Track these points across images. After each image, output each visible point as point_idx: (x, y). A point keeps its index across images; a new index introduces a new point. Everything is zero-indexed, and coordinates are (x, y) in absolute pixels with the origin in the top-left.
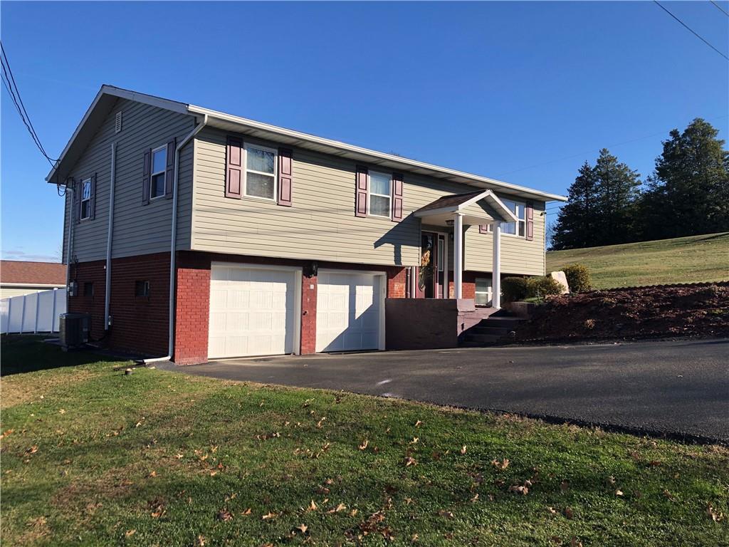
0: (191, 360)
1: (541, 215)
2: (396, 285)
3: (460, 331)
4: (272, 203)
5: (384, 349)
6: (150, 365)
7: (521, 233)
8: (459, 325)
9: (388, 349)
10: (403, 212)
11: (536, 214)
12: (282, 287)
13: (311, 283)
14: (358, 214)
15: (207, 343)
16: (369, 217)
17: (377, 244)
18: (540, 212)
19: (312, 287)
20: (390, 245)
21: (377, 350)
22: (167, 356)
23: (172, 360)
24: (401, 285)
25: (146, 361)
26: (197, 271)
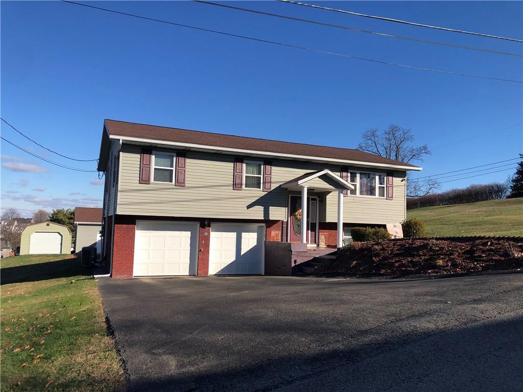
0: (122, 276)
1: (402, 181)
2: (272, 232)
3: (293, 265)
4: (172, 185)
5: (264, 274)
6: (97, 278)
7: (382, 194)
8: (293, 260)
9: (265, 275)
10: (272, 185)
11: (397, 181)
12: (188, 234)
13: (206, 232)
14: (235, 188)
15: (133, 267)
16: (244, 190)
17: (249, 207)
18: (401, 179)
19: (206, 234)
20: (260, 207)
21: (260, 275)
22: (108, 274)
23: (111, 276)
24: (277, 232)
25: (95, 276)
26: (126, 225)
